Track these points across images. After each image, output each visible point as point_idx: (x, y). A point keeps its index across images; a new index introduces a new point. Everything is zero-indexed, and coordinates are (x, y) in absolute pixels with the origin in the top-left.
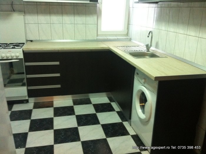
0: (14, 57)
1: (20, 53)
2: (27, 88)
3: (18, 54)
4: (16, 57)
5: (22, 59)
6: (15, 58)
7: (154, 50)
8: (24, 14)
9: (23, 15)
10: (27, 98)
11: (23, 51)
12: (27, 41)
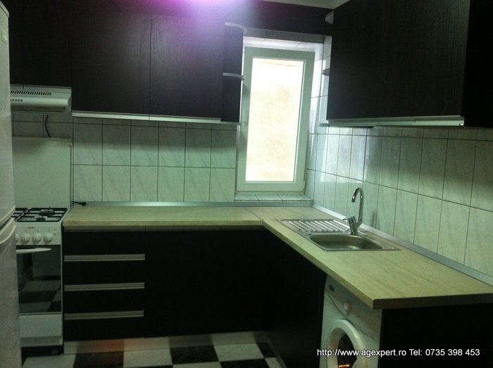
0: (39, 241)
1: (56, 232)
3: (49, 235)
4: (46, 240)
5: (59, 245)
6: (42, 243)
7: (368, 232)
8: (71, 144)
9: (70, 147)
10: (60, 343)
11: (63, 228)
12: (73, 203)
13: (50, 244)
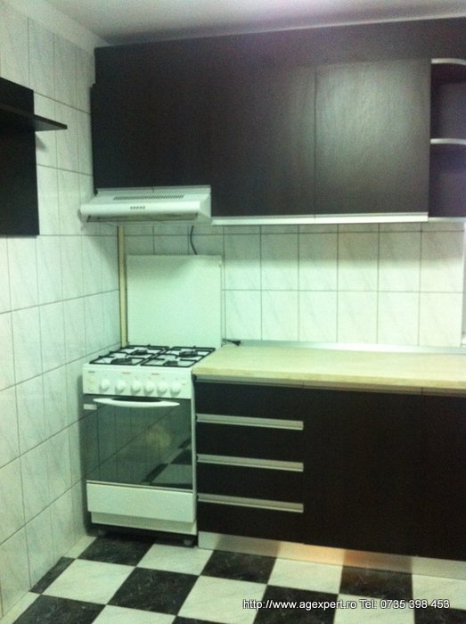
0: (164, 392)
1: (184, 382)
2: (197, 497)
4: (172, 393)
5: (189, 400)
6: (168, 395)
9: (220, 266)
10: (193, 531)
11: (194, 377)
12: (225, 341)
13: (178, 397)
